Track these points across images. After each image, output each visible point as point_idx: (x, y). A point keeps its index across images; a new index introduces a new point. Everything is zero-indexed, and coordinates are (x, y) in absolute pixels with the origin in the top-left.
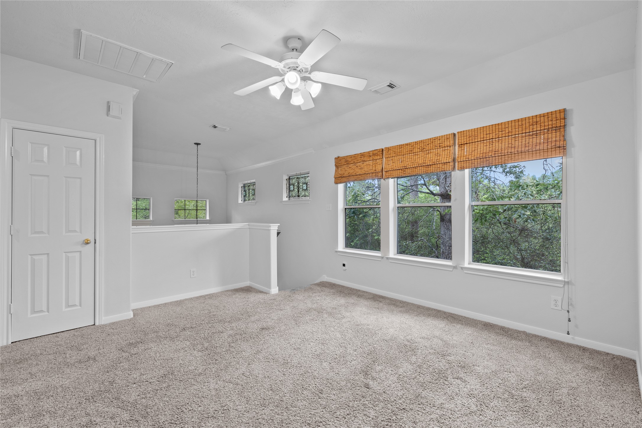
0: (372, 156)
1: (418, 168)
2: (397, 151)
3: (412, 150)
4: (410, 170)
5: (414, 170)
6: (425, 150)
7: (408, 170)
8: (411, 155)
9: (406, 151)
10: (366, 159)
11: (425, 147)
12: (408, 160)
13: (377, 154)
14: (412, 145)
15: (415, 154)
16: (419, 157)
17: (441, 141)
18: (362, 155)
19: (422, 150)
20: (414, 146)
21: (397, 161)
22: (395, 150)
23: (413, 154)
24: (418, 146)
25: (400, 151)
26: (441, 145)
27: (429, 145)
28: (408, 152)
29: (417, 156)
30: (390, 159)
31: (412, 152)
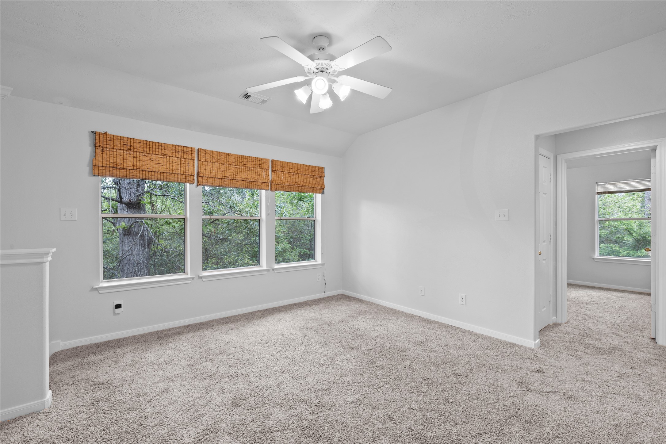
0: (180, 153)
1: (240, 182)
2: (216, 157)
3: (234, 162)
4: (232, 182)
5: (236, 182)
6: (247, 166)
7: (229, 181)
8: (232, 166)
9: (228, 161)
10: (169, 153)
11: (247, 163)
12: (230, 171)
13: (187, 153)
14: (234, 157)
15: (236, 166)
16: (241, 170)
17: (260, 162)
18: (162, 146)
19: (244, 165)
20: (236, 159)
21: (216, 169)
22: (214, 156)
23: (234, 166)
24: (241, 161)
25: (220, 159)
26: (260, 166)
27: (251, 163)
28: (230, 163)
29: (238, 169)
30: (206, 164)
31: (234, 164)
